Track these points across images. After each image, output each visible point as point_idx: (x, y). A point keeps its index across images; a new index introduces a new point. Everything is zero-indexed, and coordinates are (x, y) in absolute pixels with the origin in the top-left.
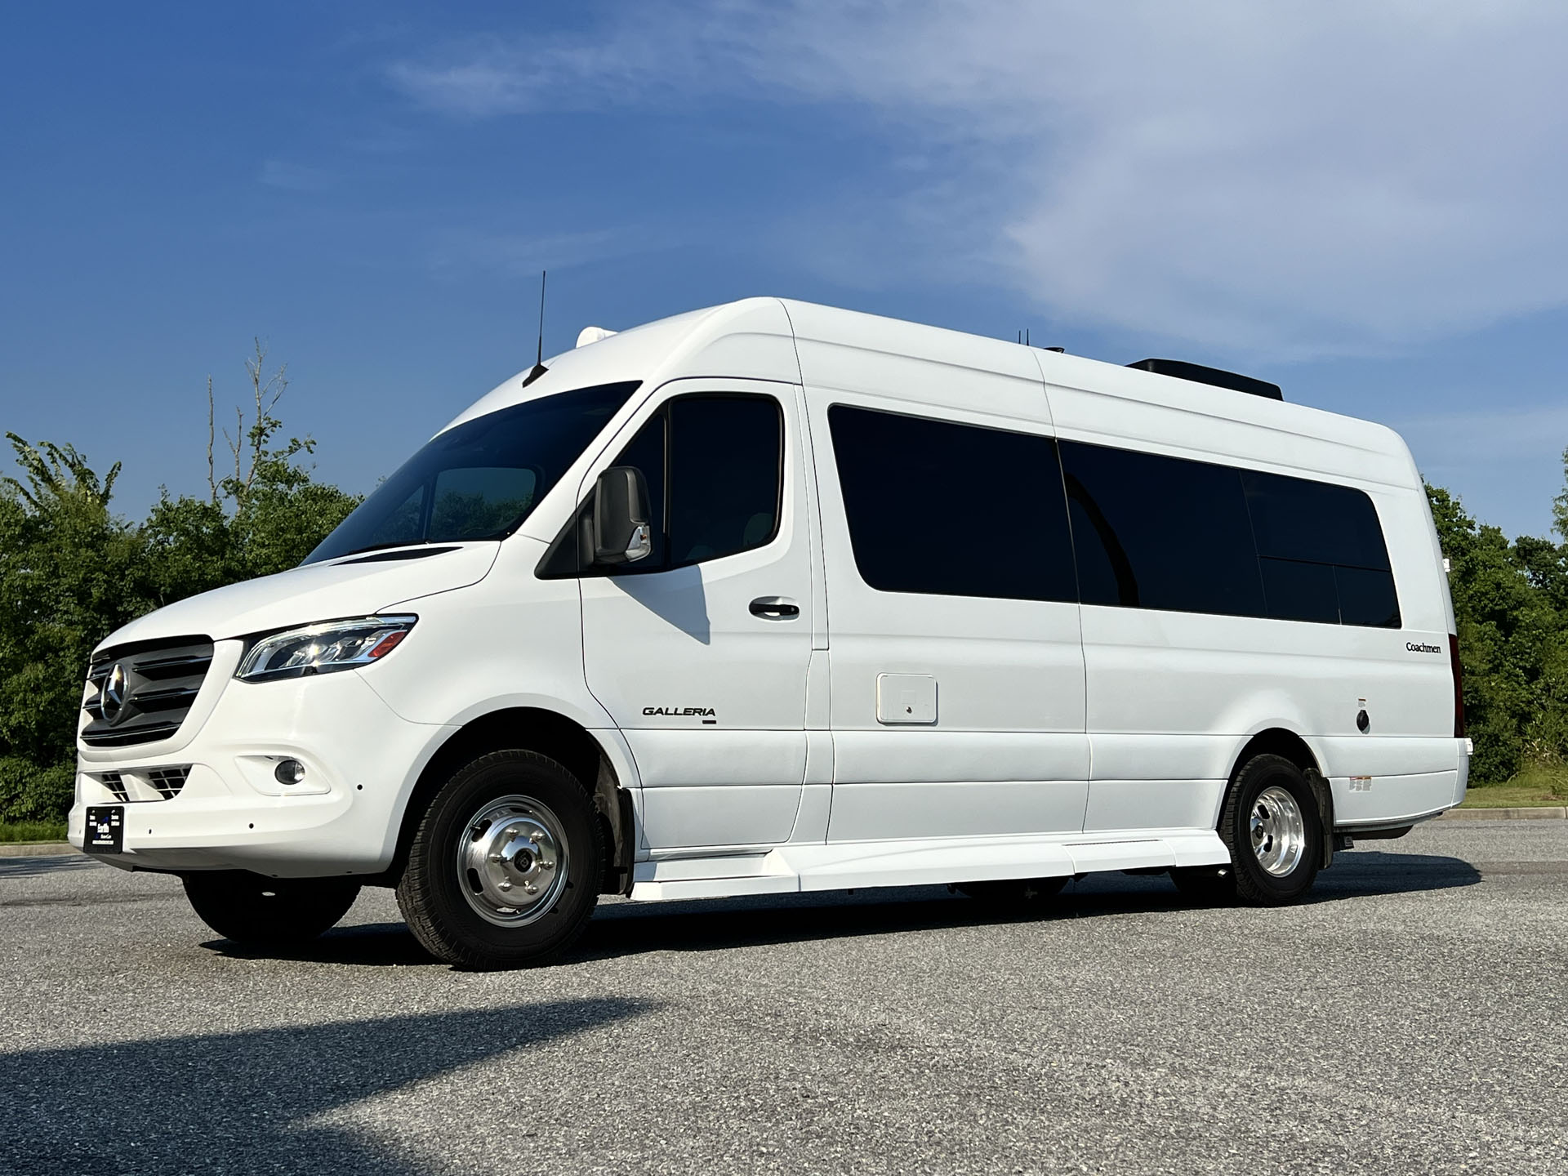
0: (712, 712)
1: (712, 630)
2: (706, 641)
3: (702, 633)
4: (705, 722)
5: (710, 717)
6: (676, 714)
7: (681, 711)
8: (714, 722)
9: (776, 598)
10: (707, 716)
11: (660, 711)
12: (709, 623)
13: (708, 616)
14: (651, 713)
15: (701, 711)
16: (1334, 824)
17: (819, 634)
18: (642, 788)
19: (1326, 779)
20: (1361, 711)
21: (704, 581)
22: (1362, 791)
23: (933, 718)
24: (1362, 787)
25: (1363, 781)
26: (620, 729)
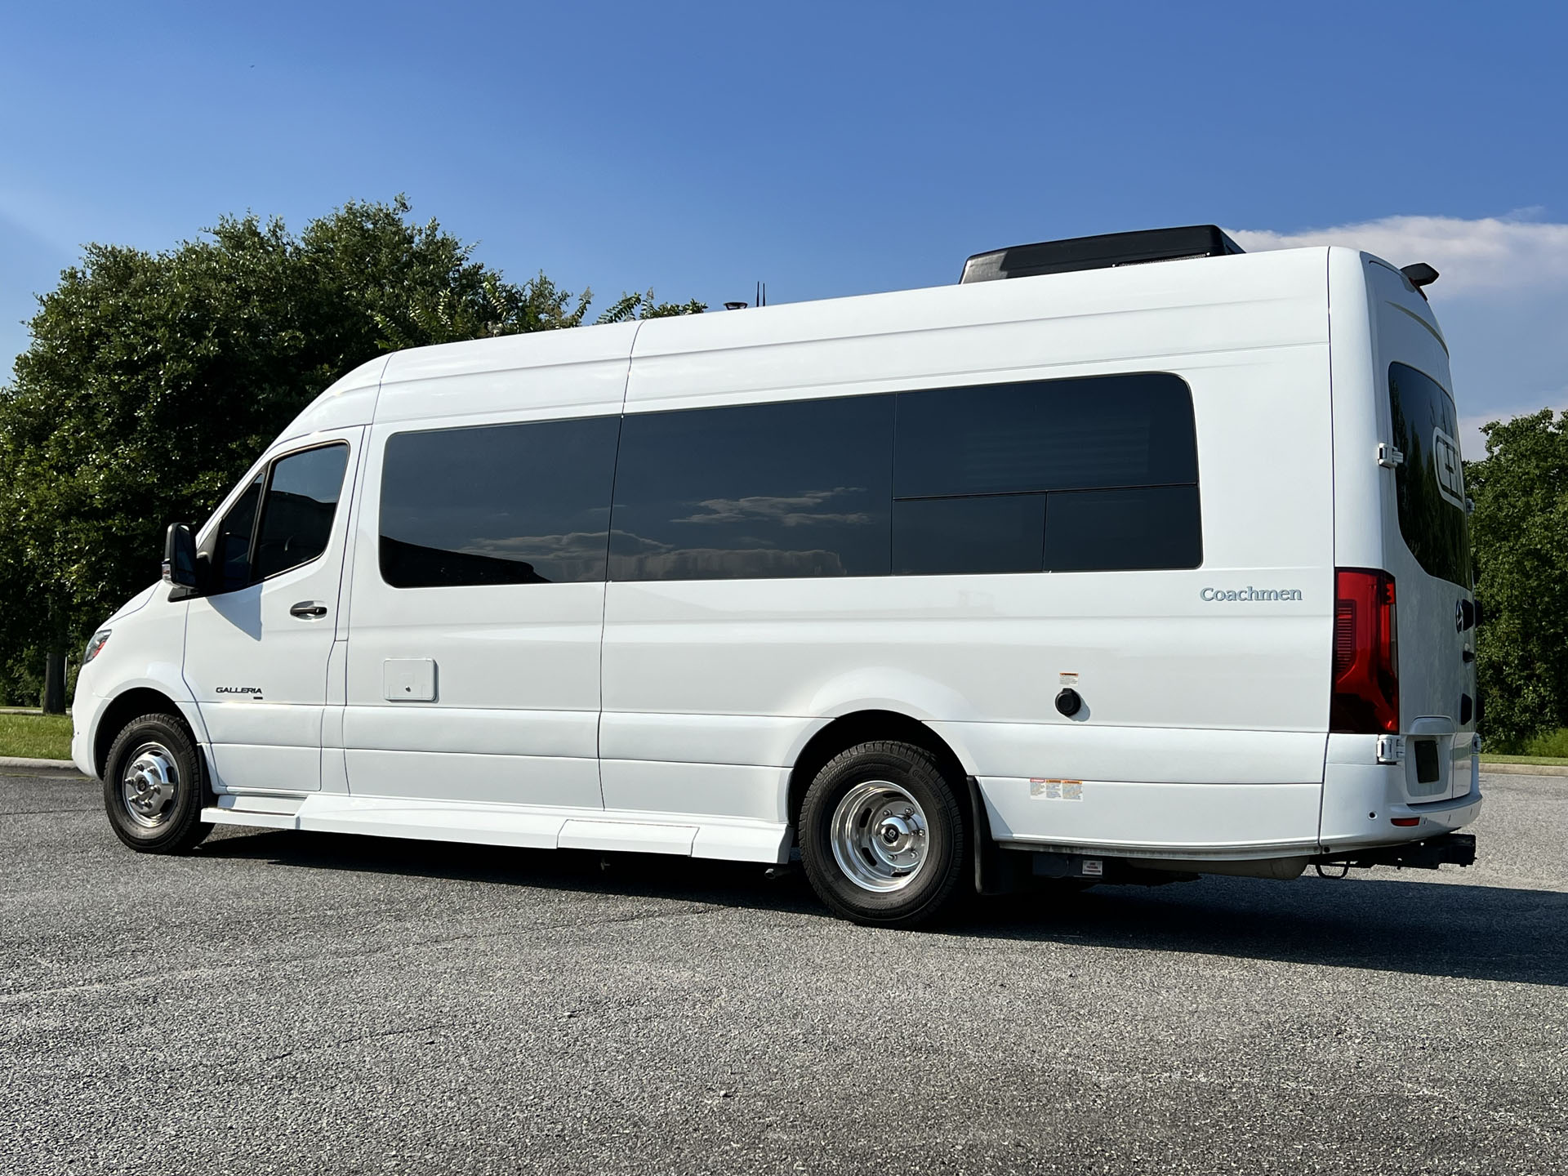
0: (259, 690)
1: (263, 629)
2: (258, 638)
3: (256, 632)
4: (255, 698)
5: (258, 695)
6: (236, 692)
7: (239, 690)
8: (261, 698)
9: (312, 603)
10: (256, 692)
11: (226, 690)
12: (261, 624)
13: (262, 619)
14: (222, 691)
15: (253, 690)
16: (993, 838)
17: (342, 629)
18: (211, 743)
19: (973, 777)
20: (1065, 690)
21: (262, 594)
22: (1061, 799)
23: (430, 696)
24: (1061, 793)
25: (1061, 786)
26: (197, 703)
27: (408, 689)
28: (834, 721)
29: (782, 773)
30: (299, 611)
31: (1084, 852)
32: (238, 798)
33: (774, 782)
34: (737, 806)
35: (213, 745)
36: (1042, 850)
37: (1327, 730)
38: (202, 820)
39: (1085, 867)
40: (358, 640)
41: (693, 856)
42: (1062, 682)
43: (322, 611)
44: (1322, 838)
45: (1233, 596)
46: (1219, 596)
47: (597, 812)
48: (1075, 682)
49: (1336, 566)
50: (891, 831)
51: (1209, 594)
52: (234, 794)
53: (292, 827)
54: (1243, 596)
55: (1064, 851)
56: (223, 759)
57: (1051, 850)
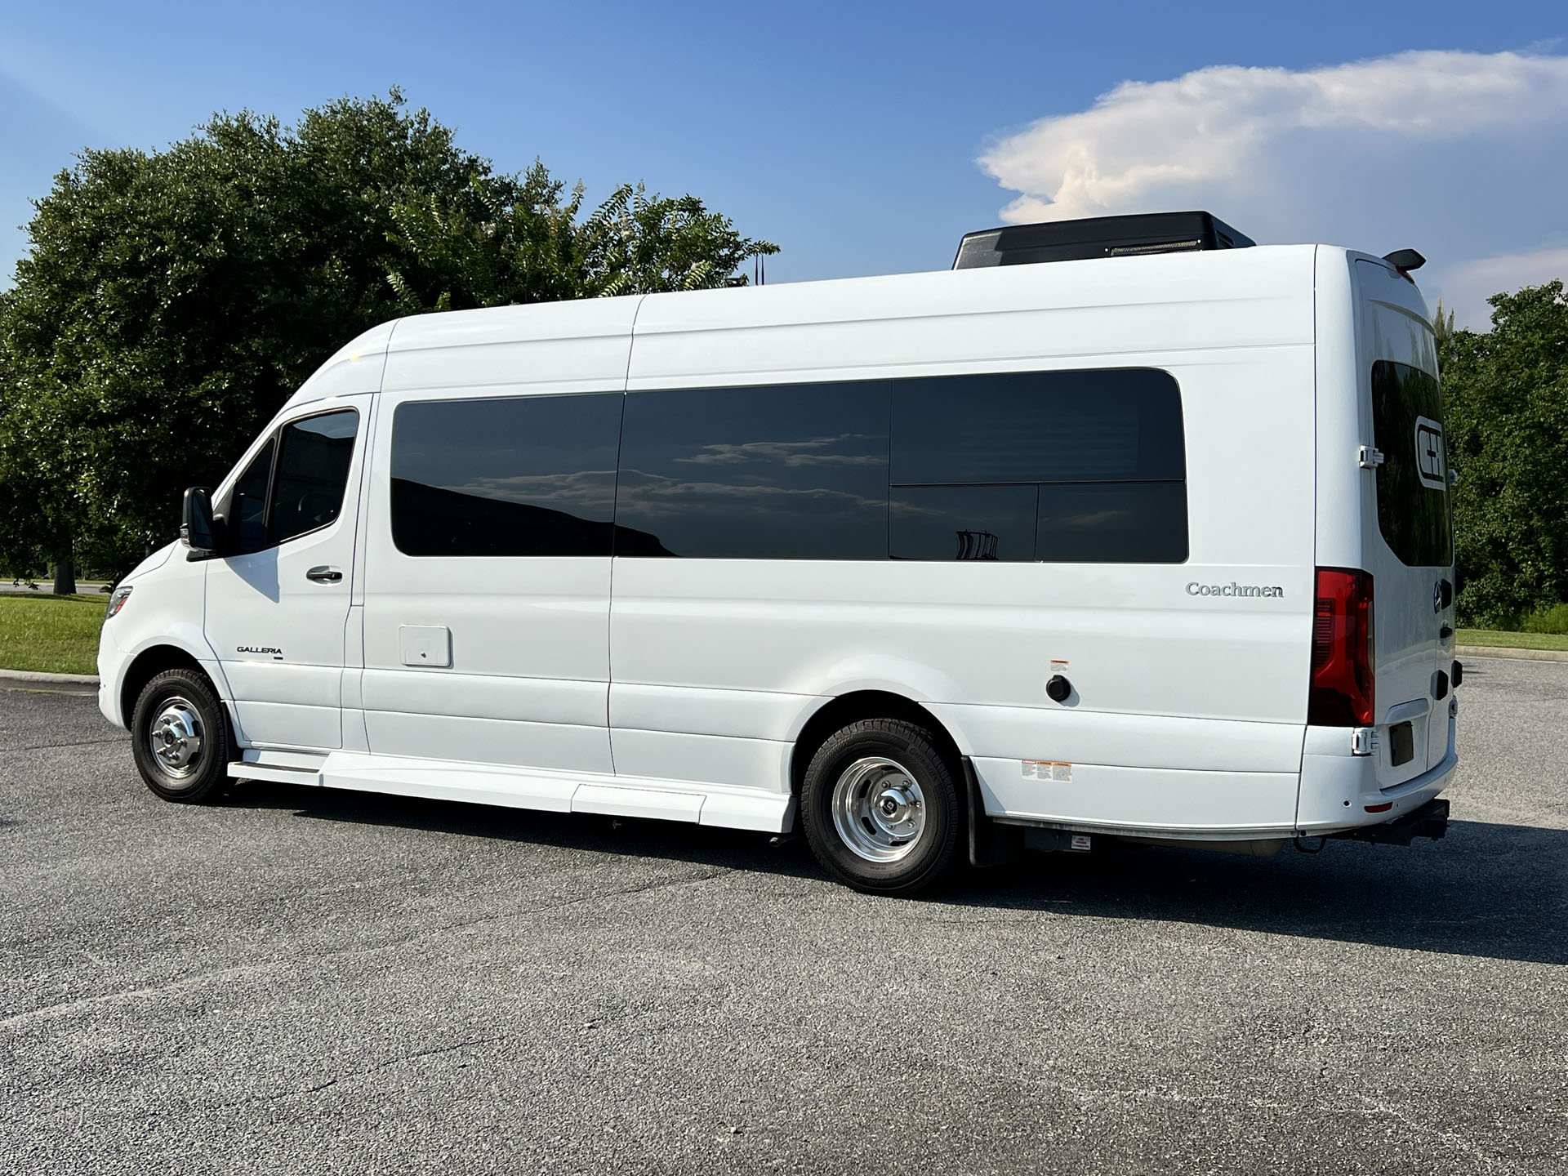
0: (279, 651)
1: (281, 592)
2: (277, 600)
3: (274, 594)
4: (275, 658)
5: (278, 655)
6: (257, 651)
7: (260, 650)
8: (281, 658)
9: (327, 567)
10: (276, 653)
11: (247, 649)
12: (278, 587)
13: (279, 582)
14: (242, 650)
15: (273, 651)
16: (987, 814)
17: (357, 594)
18: (234, 700)
19: (968, 757)
20: (1055, 677)
21: (278, 558)
22: (1051, 780)
23: (445, 662)
24: (1051, 774)
25: (1051, 768)
26: (219, 661)
27: (424, 655)
28: (833, 701)
29: (785, 747)
30: (316, 575)
31: (1073, 829)
32: (262, 752)
33: (778, 754)
34: (742, 775)
35: (236, 702)
36: (1033, 825)
37: (1305, 722)
38: (229, 774)
39: (1074, 842)
40: (374, 605)
41: (701, 823)
42: (1052, 669)
43: (338, 577)
44: (1298, 824)
45: (1217, 591)
46: (1204, 590)
47: (608, 778)
48: (1065, 669)
49: (1317, 565)
50: (890, 803)
51: (1194, 589)
52: (258, 749)
53: (316, 783)
54: (1227, 591)
55: (1054, 827)
56: (247, 717)
57: (1042, 826)
